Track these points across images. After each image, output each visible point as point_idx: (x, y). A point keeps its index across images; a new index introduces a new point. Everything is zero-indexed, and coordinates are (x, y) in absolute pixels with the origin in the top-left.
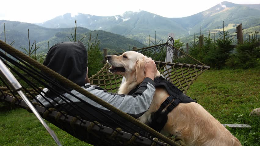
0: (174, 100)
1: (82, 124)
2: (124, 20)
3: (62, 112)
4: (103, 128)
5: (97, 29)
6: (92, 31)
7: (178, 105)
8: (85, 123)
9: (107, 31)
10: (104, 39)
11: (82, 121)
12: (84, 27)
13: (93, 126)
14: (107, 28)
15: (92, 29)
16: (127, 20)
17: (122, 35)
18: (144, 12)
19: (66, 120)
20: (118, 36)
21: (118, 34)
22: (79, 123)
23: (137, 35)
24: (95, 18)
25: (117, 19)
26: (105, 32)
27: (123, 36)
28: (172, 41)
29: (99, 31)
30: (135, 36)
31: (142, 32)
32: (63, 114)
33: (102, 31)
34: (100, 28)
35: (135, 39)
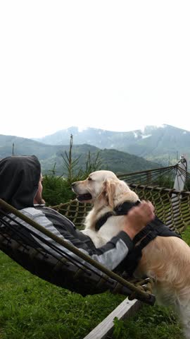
0: (150, 232)
1: (25, 251)
2: (144, 137)
3: (5, 235)
4: (47, 257)
5: (108, 148)
6: (102, 150)
7: (155, 238)
8: (28, 250)
9: (120, 150)
10: (116, 161)
11: (25, 248)
12: (92, 144)
13: (37, 254)
14: (121, 147)
15: (101, 147)
16: (146, 137)
17: (140, 156)
18: (169, 127)
19: (9, 244)
20: (135, 157)
21: (135, 154)
22: (22, 249)
23: (160, 157)
24: (108, 133)
25: (136, 136)
26: (118, 152)
27: (141, 158)
28: (185, 164)
29: (111, 150)
30: (156, 158)
31: (166, 153)
32: (5, 238)
33: (114, 150)
34: (112, 146)
35: (157, 162)
